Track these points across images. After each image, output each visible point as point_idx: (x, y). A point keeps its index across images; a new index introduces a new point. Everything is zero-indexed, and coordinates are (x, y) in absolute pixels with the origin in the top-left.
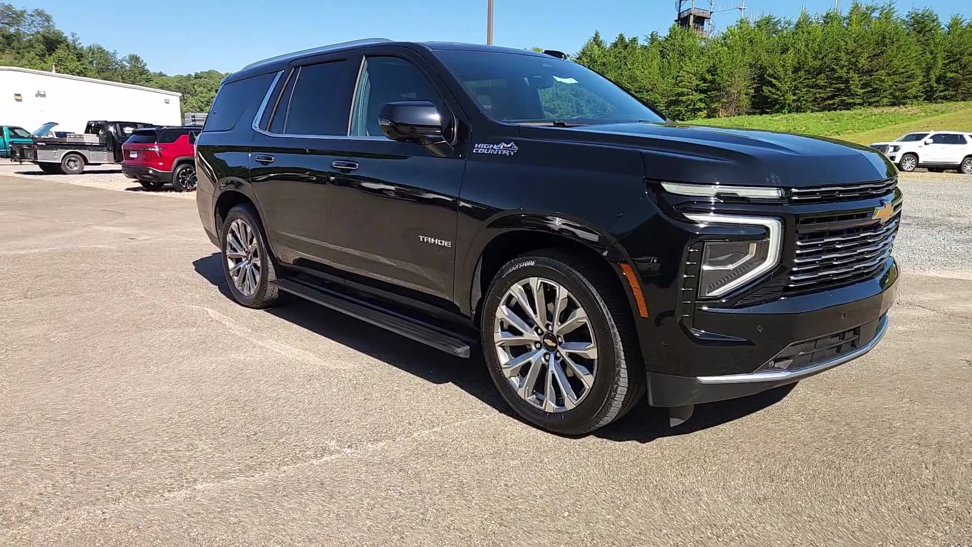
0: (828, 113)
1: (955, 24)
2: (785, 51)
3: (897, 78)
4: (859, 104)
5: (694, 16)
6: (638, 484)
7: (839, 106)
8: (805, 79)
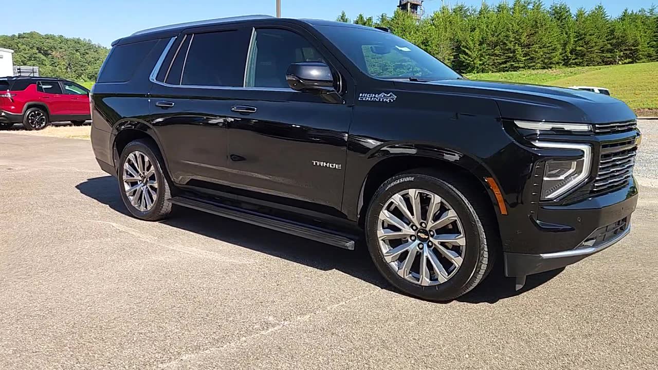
0: (503, 73)
1: (580, 14)
2: (473, 30)
3: (545, 50)
4: (522, 68)
5: (411, 3)
6: (504, 331)
7: (509, 68)
8: (487, 50)
